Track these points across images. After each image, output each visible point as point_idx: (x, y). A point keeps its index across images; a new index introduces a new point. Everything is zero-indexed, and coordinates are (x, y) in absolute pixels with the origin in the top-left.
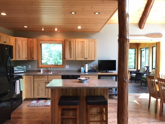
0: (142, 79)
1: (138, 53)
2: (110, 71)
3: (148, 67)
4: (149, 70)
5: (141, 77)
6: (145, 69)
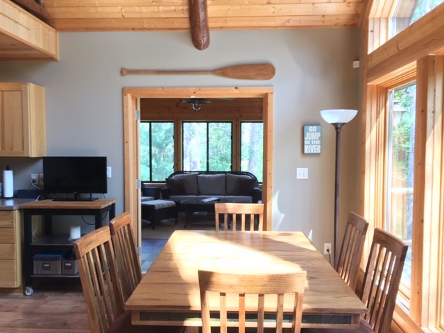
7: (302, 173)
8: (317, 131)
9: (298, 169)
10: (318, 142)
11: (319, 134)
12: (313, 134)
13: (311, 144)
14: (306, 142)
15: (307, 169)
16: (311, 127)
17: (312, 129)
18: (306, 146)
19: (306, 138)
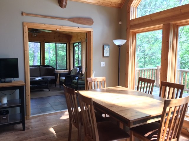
0: (72, 84)
1: (70, 49)
2: (7, 80)
3: (80, 68)
4: (82, 72)
5: (72, 81)
6: (77, 69)
7: (103, 64)
8: (108, 48)
9: (101, 63)
10: (109, 52)
11: (109, 49)
12: (107, 49)
13: (106, 53)
14: (105, 52)
15: (104, 63)
16: (106, 46)
17: (106, 47)
18: (105, 54)
19: (105, 50)
